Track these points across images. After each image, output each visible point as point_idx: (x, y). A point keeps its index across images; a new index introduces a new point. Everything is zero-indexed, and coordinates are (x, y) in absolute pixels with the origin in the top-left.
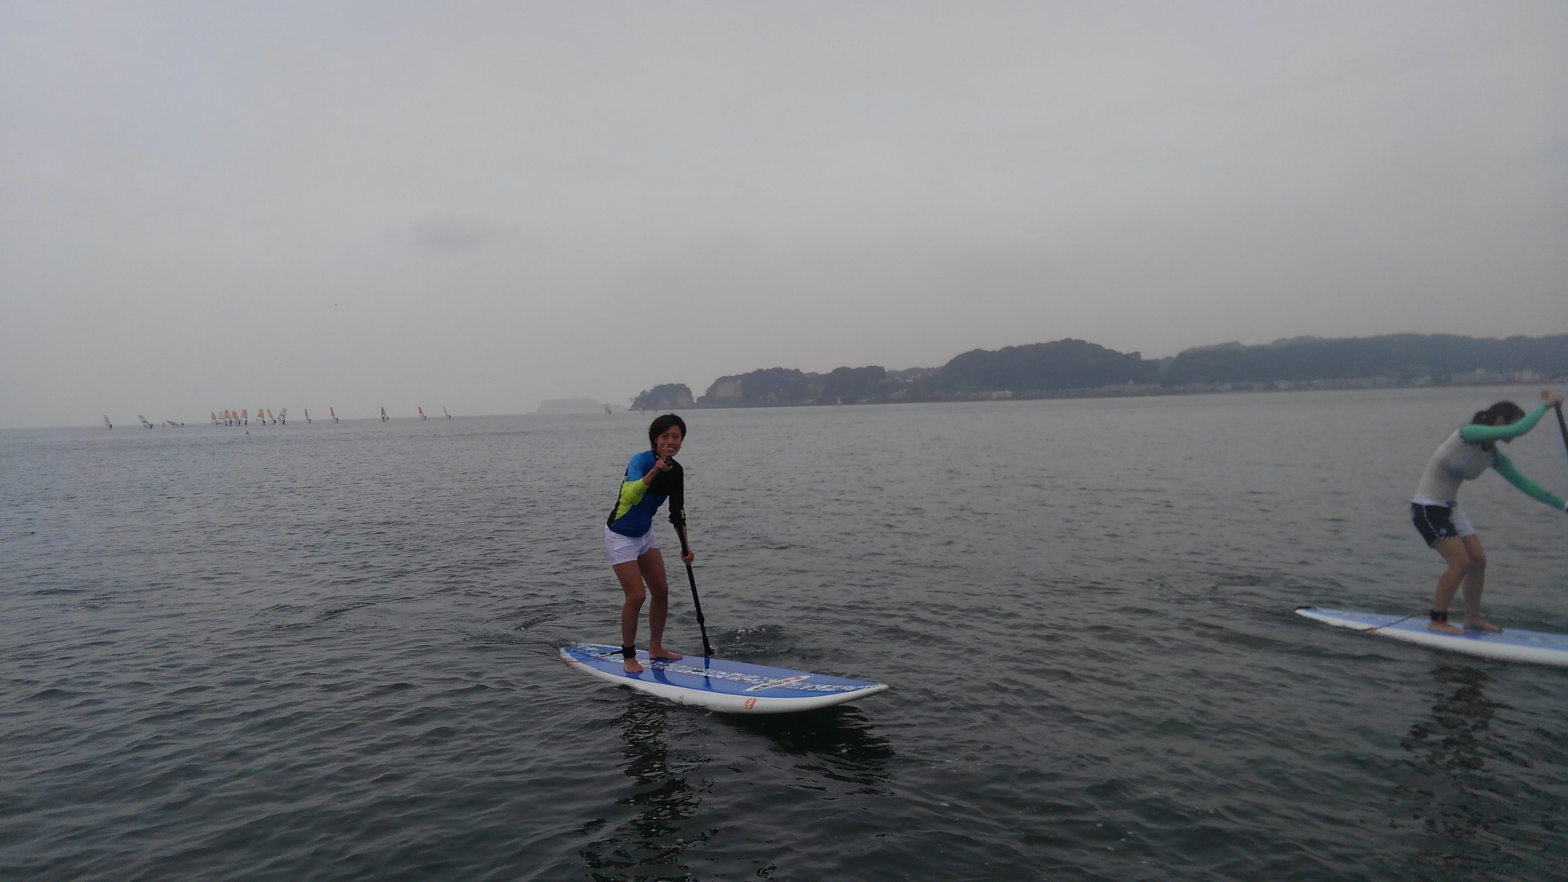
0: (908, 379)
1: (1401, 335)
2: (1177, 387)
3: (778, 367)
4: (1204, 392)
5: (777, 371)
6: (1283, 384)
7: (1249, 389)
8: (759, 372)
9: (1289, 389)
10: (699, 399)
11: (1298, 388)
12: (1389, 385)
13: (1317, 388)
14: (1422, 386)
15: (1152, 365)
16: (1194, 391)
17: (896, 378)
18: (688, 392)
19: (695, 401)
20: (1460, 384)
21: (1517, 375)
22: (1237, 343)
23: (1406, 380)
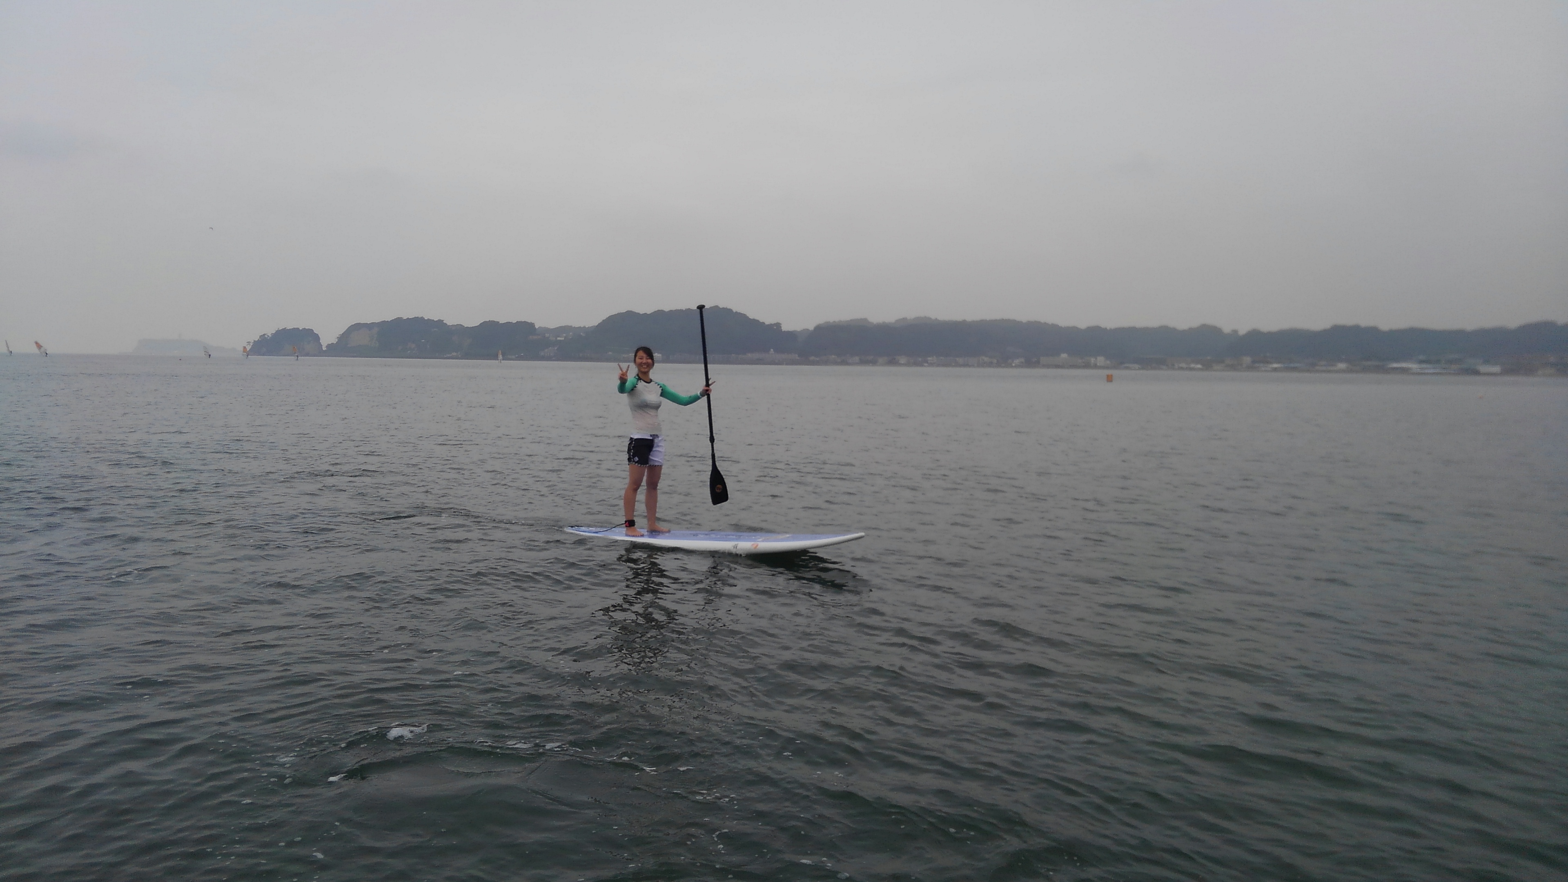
0: (559, 337)
1: (1003, 321)
2: (812, 358)
3: (420, 316)
4: (836, 363)
5: (418, 322)
6: (903, 360)
7: (874, 363)
8: (398, 321)
9: (907, 364)
10: (328, 346)
11: (916, 364)
12: (990, 365)
13: (931, 365)
14: (1017, 366)
15: (792, 336)
16: (826, 363)
17: (547, 335)
18: (317, 338)
19: (324, 349)
20: (1048, 366)
21: (1093, 360)
22: (865, 320)
23: (1004, 361)
